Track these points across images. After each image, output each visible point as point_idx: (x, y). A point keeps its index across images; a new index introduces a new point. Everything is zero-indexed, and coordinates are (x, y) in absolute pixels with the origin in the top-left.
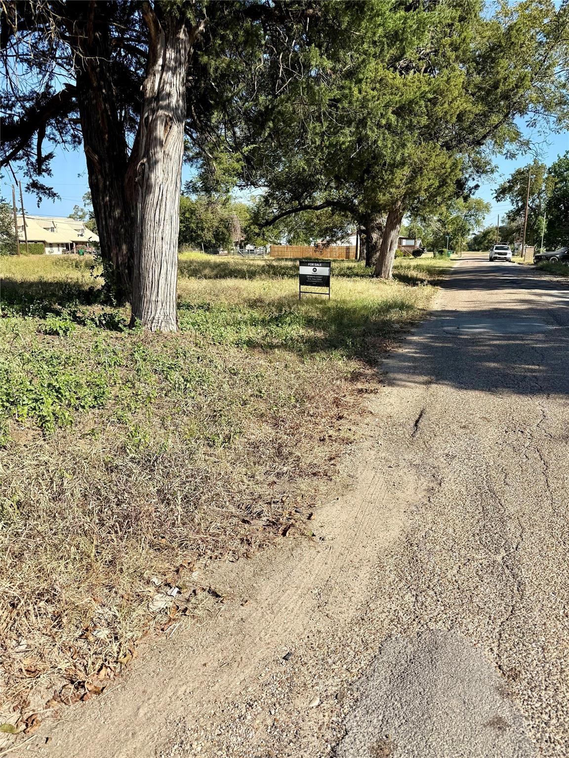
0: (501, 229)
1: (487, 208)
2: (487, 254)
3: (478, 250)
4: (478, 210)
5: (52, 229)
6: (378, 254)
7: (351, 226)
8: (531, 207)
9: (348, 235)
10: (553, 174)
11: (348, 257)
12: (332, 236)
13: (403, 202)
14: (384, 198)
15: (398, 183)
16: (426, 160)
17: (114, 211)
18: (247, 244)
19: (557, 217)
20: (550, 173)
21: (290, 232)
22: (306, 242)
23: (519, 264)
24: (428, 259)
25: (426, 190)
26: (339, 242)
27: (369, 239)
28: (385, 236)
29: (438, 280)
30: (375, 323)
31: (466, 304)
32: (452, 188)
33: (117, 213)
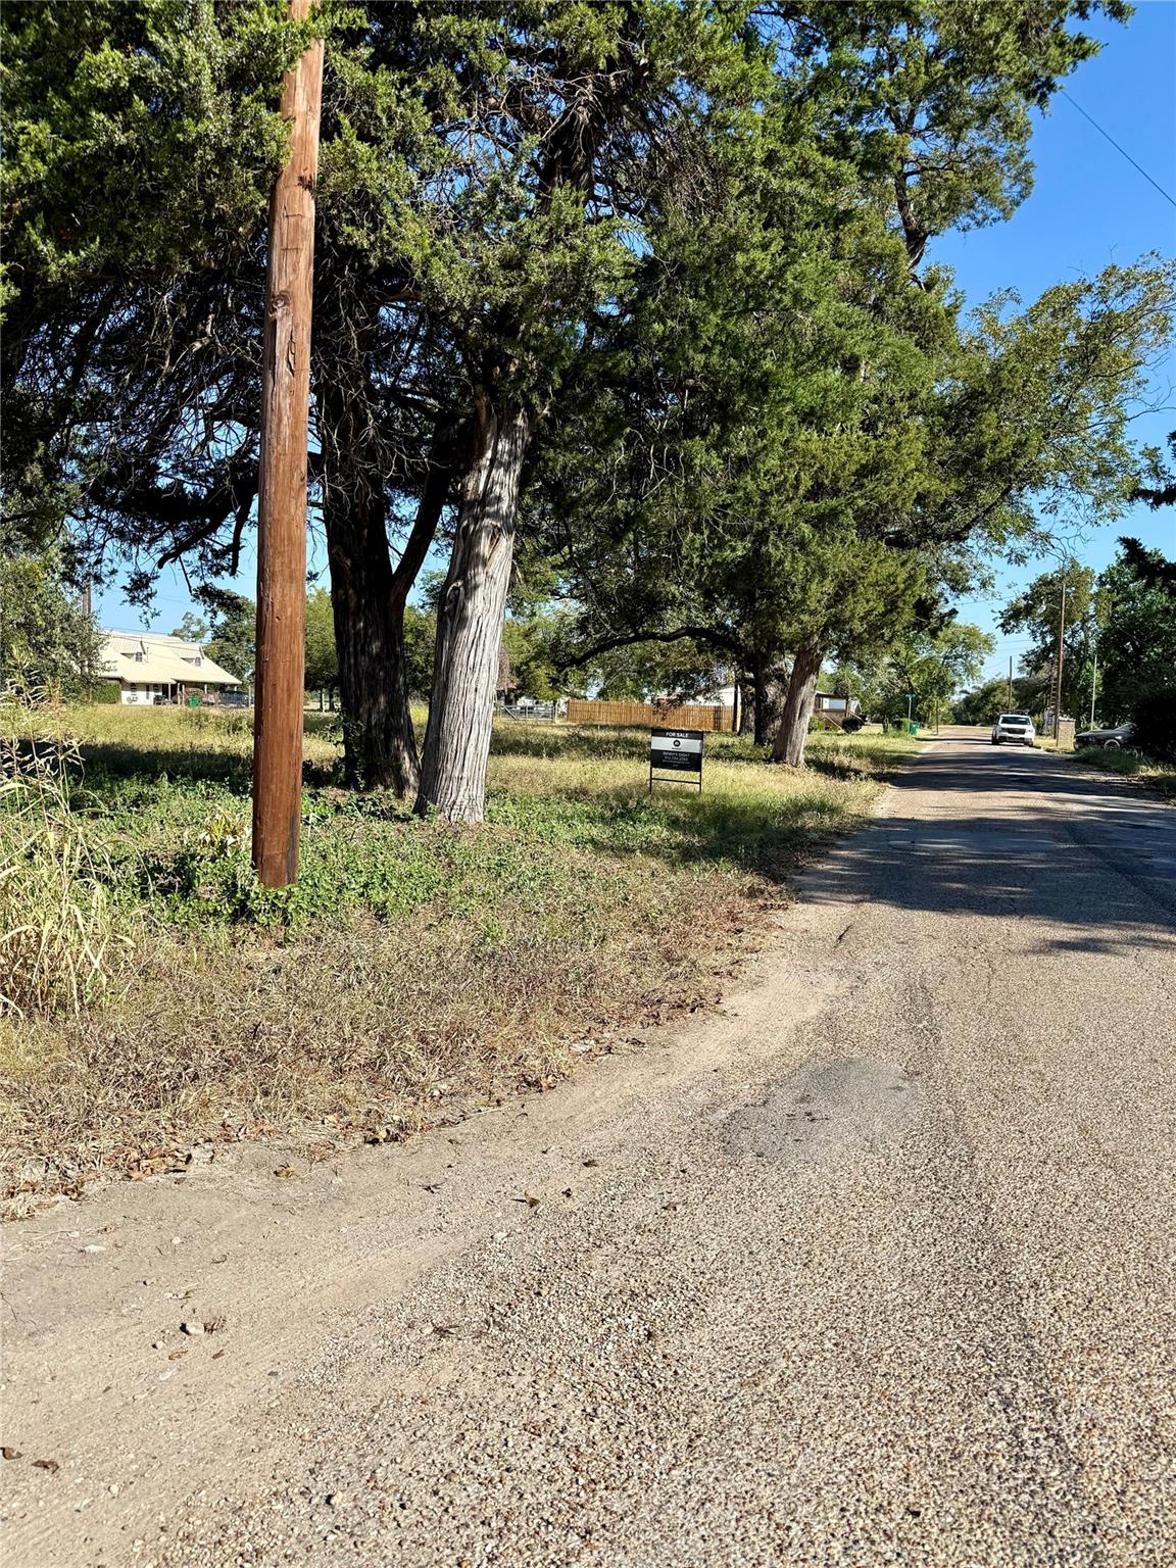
0: (1017, 684)
1: (988, 643)
2: (988, 732)
3: (974, 723)
4: (969, 647)
5: (139, 657)
6: (778, 723)
7: (725, 671)
8: (1069, 646)
9: (719, 686)
10: (1108, 586)
11: (717, 726)
12: (688, 687)
13: (821, 637)
14: (792, 630)
15: (813, 605)
16: (862, 569)
17: (370, 644)
18: (521, 695)
19: (1121, 666)
20: (1103, 584)
21: (608, 676)
22: (635, 696)
23: (1048, 750)
24: (871, 736)
25: (862, 619)
26: (700, 698)
27: (761, 695)
28: (792, 693)
29: (888, 773)
30: (778, 831)
31: (932, 811)
32: (908, 615)
33: (375, 647)
